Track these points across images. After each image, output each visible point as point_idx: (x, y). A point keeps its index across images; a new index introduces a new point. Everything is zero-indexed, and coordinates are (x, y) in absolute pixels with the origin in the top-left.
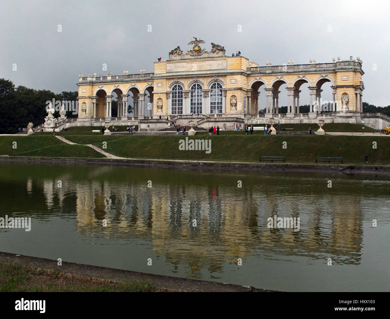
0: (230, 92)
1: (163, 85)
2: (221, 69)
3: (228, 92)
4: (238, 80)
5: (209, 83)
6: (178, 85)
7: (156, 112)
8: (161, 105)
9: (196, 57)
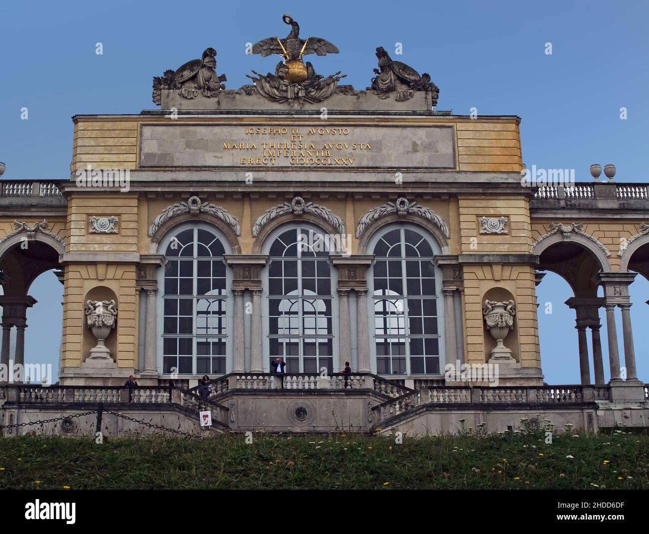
0: (479, 272)
1: (123, 225)
2: (425, 165)
3: (468, 274)
4: (513, 219)
5: (368, 227)
6: (200, 231)
7: (79, 355)
8: (110, 322)
9: (296, 106)
